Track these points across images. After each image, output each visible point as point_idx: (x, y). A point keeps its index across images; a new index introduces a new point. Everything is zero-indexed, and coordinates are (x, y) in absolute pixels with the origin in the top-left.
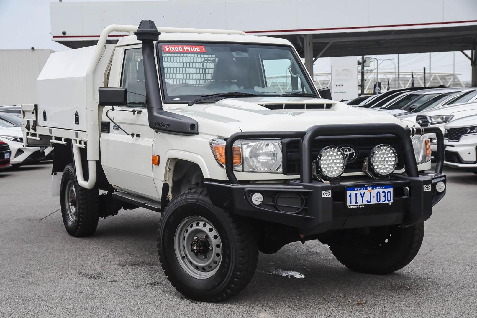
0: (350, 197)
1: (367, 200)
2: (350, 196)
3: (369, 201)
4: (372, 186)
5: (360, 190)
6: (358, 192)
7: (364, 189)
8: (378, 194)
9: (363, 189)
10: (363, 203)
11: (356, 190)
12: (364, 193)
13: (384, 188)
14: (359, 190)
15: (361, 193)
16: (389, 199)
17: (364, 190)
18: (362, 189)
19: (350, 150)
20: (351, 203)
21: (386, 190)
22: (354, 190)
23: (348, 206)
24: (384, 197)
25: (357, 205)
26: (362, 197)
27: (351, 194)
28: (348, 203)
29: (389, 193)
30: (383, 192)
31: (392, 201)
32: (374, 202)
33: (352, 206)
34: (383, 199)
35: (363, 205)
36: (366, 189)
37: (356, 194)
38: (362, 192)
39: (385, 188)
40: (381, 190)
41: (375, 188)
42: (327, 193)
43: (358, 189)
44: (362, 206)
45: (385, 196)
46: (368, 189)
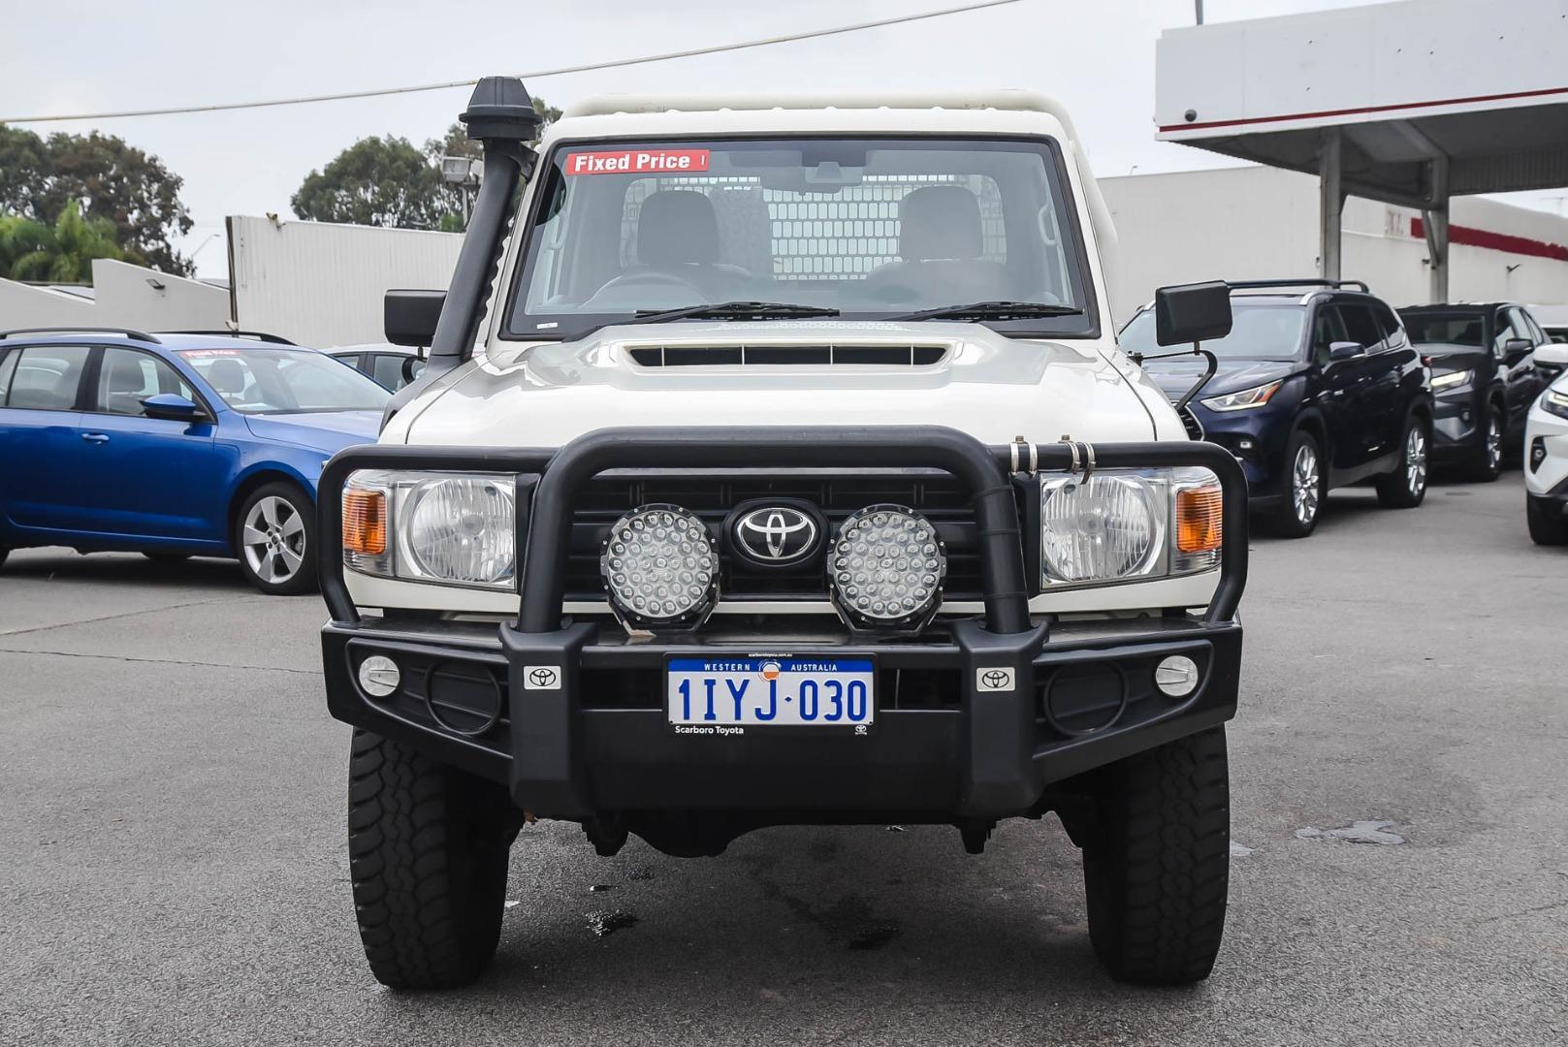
0: (682, 695)
1: (758, 711)
2: (685, 688)
3: (766, 711)
4: (779, 659)
5: (730, 670)
6: (720, 677)
7: (747, 667)
8: (809, 690)
9: (740, 666)
10: (738, 716)
11: (711, 670)
12: (745, 683)
13: (834, 668)
14: (724, 670)
15: (730, 683)
16: (857, 712)
17: (744, 670)
18: (736, 667)
19: (791, 521)
20: (687, 716)
21: (845, 678)
22: (703, 670)
23: (676, 725)
24: (835, 704)
25: (713, 726)
26: (738, 696)
27: (686, 683)
28: (676, 716)
29: (857, 690)
30: (829, 684)
31: (869, 718)
32: (788, 715)
33: (690, 726)
34: (827, 707)
35: (739, 726)
36: (754, 669)
37: (710, 683)
38: (738, 678)
39: (839, 670)
40: (821, 677)
41: (793, 667)
42: (546, 676)
43: (721, 665)
44: (733, 731)
45: (837, 699)
46: (762, 670)
